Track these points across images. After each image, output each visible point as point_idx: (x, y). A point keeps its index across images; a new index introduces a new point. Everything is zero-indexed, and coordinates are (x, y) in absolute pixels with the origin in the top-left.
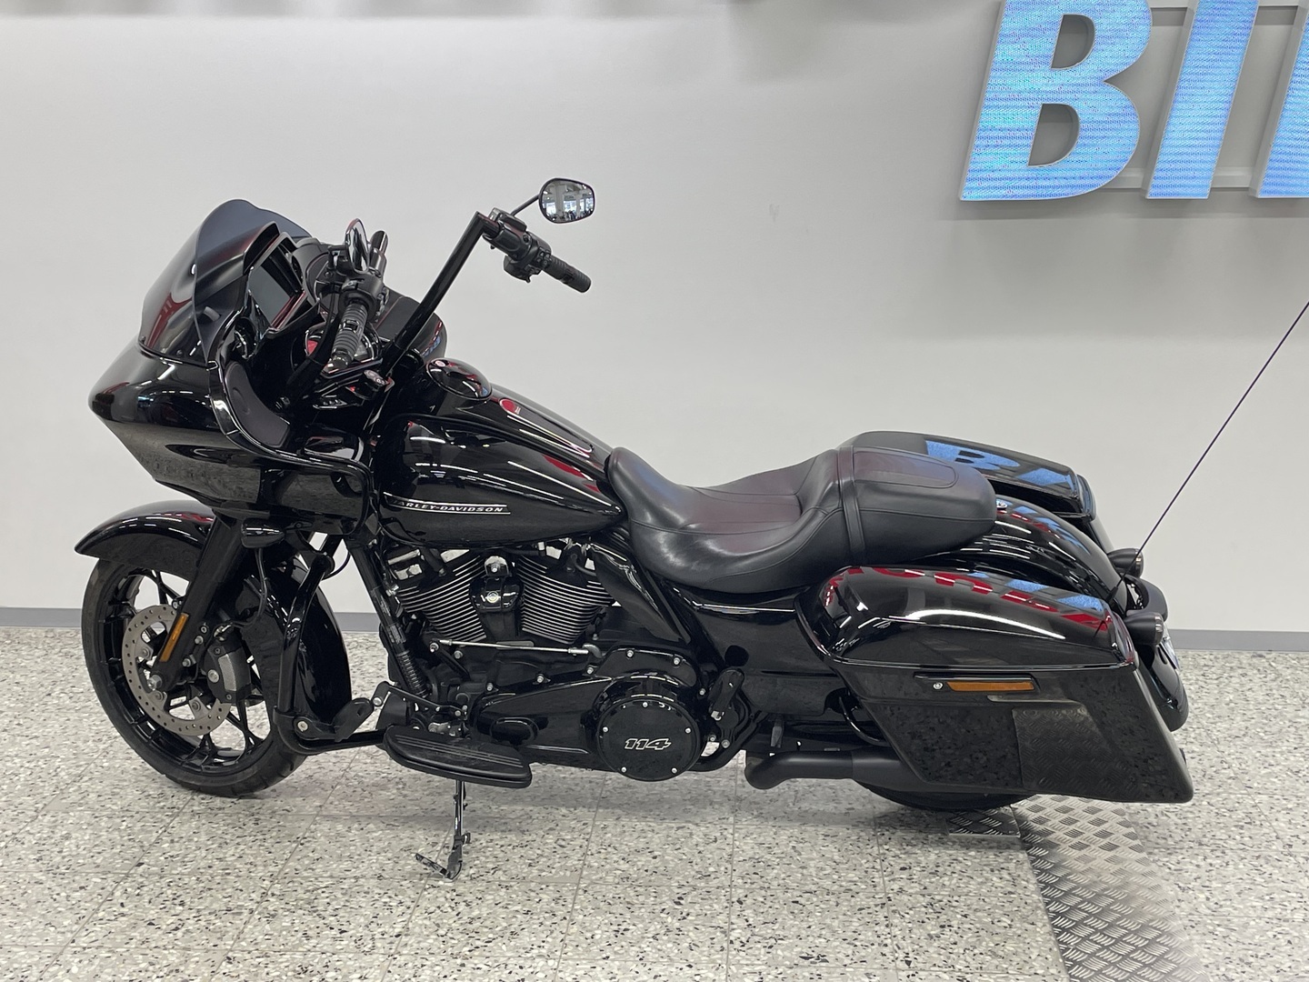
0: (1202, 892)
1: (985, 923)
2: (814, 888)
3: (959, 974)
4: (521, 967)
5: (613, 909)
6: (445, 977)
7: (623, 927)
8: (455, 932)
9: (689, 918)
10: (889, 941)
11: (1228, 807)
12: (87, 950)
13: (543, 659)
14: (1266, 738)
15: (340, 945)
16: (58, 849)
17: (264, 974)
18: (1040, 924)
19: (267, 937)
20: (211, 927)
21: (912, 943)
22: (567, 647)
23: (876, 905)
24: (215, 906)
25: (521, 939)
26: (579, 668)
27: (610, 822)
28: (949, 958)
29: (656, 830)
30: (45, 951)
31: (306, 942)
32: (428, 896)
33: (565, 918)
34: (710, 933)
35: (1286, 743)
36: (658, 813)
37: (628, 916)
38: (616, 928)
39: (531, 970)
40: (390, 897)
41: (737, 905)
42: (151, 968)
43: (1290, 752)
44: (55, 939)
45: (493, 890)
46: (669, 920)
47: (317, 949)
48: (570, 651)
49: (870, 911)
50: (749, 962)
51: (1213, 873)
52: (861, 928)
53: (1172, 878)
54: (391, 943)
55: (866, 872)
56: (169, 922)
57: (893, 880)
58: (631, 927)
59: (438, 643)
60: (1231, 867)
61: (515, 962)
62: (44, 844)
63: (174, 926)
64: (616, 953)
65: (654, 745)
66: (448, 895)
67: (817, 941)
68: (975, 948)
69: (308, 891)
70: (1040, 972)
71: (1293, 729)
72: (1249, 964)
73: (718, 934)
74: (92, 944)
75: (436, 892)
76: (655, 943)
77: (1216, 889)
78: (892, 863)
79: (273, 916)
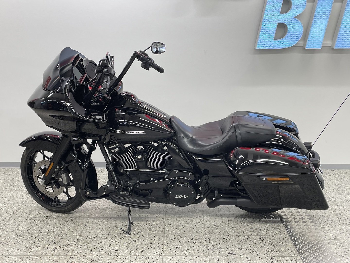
0: (331, 233)
1: (275, 243)
2: (228, 235)
3: (271, 257)
4: (153, 258)
5: (175, 242)
6: (132, 261)
7: (178, 247)
8: (133, 249)
9: (196, 243)
10: (251, 249)
11: (333, 210)
12: (31, 257)
13: (152, 174)
14: (339, 192)
15: (101, 253)
16: (17, 229)
17: (82, 262)
18: (290, 243)
19: (81, 252)
20: (65, 249)
21: (257, 249)
22: (159, 170)
23: (246, 239)
24: (65, 243)
25: (151, 250)
26: (163, 176)
27: (170, 218)
28: (268, 253)
29: (183, 220)
30: (19, 257)
31: (92, 253)
32: (123, 239)
33: (162, 244)
34: (202, 248)
35: (345, 193)
36: (182, 215)
37: (179, 243)
38: (177, 247)
39: (156, 259)
40: (113, 240)
41: (208, 240)
42: (50, 261)
43: (346, 196)
44: (21, 254)
45: (141, 237)
46: (191, 244)
47: (95, 254)
48: (159, 171)
49: (244, 240)
50: (215, 255)
51: (333, 228)
52: (243, 245)
53: (322, 230)
54: (116, 252)
55: (241, 230)
56: (52, 248)
57: (249, 232)
58: (181, 246)
59: (123, 170)
60: (337, 227)
61: (151, 257)
62: (13, 227)
63: (54, 249)
64: (178, 253)
65: (183, 196)
66: (129, 239)
67: (232, 249)
68: (274, 250)
69: (90, 239)
70: (293, 256)
71: (345, 190)
72: (347, 252)
73: (205, 248)
74: (32, 255)
75: (125, 238)
76: (188, 250)
77: (334, 232)
78: (248, 227)
79: (81, 246)
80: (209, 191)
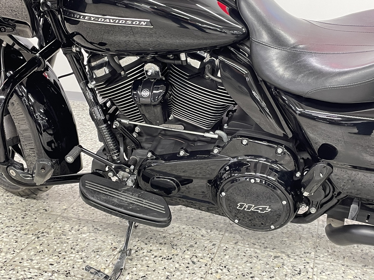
13: (191, 138)
22: (208, 131)
26: (209, 147)
29: (260, 257)
36: (263, 242)
48: (206, 135)
59: (120, 122)
65: (258, 209)
80: (335, 201)
